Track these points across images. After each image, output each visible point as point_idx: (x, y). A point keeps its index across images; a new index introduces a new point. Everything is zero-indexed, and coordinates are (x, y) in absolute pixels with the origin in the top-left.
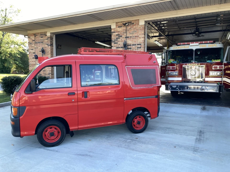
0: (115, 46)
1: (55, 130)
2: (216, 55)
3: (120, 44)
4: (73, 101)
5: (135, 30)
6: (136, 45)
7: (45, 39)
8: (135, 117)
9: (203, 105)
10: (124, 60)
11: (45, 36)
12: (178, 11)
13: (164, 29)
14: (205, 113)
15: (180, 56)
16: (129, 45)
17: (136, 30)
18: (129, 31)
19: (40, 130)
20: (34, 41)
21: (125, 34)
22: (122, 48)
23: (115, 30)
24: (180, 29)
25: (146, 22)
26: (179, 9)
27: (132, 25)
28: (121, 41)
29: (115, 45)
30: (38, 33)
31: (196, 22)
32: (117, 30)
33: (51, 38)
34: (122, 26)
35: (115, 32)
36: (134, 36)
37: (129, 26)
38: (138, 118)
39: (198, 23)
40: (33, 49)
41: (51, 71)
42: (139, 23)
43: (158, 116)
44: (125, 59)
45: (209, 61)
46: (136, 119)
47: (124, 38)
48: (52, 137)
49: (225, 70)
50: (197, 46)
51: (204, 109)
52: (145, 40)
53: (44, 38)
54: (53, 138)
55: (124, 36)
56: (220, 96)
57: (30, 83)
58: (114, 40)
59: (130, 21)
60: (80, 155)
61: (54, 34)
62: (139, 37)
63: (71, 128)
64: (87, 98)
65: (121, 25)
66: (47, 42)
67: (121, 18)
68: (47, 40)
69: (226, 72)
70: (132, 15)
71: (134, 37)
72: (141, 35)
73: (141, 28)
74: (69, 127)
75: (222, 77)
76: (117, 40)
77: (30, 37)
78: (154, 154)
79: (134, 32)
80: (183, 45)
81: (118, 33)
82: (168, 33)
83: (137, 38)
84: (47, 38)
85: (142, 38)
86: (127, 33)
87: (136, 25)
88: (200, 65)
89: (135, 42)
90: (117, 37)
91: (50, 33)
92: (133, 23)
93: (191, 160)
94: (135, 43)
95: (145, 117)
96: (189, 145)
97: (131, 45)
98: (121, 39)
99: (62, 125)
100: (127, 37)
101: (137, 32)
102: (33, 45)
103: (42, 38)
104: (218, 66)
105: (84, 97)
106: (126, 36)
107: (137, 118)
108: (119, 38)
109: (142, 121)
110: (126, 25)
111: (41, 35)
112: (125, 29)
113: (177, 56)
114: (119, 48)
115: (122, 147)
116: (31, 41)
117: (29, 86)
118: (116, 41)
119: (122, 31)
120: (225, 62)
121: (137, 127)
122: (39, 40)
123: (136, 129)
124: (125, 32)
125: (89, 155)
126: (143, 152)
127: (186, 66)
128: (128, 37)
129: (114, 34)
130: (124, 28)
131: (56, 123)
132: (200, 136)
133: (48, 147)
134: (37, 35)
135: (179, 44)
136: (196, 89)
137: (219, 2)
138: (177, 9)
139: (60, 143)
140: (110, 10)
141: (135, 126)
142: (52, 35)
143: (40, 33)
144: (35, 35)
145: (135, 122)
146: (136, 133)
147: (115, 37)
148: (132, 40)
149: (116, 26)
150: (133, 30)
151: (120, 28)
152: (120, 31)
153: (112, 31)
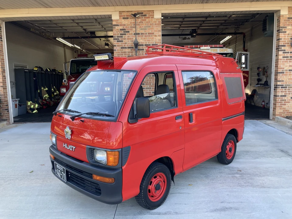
0: (118, 46)
3: (126, 43)
4: (180, 128)
6: (150, 45)
12: (205, 5)
16: (141, 45)
17: (149, 25)
18: (139, 25)
21: (134, 29)
22: (130, 49)
25: (162, 14)
27: (144, 18)
28: (128, 39)
29: (119, 44)
32: (121, 23)
34: (129, 17)
35: (117, 25)
36: (147, 32)
37: (140, 18)
41: (3, 83)
42: (153, 15)
46: (228, 145)
47: (132, 34)
50: (208, 50)
55: (132, 32)
58: (117, 36)
59: (140, 12)
61: (3, 21)
62: (155, 34)
67: (128, 6)
71: (147, 35)
72: (157, 32)
73: (157, 23)
76: (122, 37)
79: (147, 27)
81: (123, 27)
85: (159, 36)
86: (137, 28)
87: (150, 18)
89: (148, 41)
90: (122, 32)
92: (146, 15)
94: (149, 43)
97: (143, 45)
98: (127, 36)
101: (151, 27)
106: (135, 33)
108: (125, 34)
109: (232, 147)
110: (137, 16)
112: (133, 21)
114: (126, 48)
118: (120, 38)
119: (129, 25)
124: (133, 26)
128: (139, 34)
129: (116, 27)
130: (131, 21)
147: (118, 33)
148: (145, 38)
149: (120, 16)
150: (146, 24)
151: (126, 20)
152: (126, 25)
153: (114, 23)
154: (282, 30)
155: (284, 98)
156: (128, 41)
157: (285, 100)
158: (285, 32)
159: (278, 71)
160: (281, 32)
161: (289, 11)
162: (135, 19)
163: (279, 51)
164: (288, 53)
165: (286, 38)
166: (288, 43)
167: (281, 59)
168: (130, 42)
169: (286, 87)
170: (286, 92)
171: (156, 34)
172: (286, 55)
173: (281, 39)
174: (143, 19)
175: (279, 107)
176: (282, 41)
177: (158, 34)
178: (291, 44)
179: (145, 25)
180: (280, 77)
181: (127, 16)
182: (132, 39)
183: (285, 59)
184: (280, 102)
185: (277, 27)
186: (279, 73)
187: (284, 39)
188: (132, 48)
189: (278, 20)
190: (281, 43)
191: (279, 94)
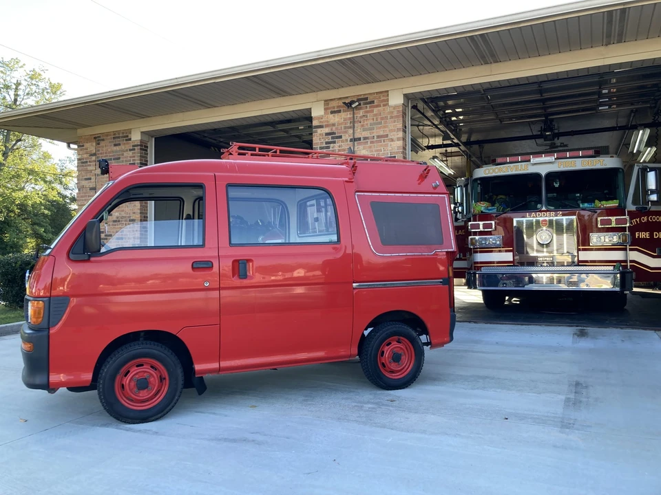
1: (151, 372)
2: (605, 192)
4: (207, 284)
7: (127, 150)
8: (385, 341)
9: (577, 326)
10: (351, 176)
11: (126, 140)
12: (494, 65)
13: (455, 124)
14: (584, 343)
15: (506, 195)
17: (379, 120)
18: (360, 122)
19: (107, 370)
20: (95, 154)
21: (351, 131)
23: (324, 120)
24: (501, 122)
25: (405, 96)
26: (496, 62)
27: (370, 107)
28: (339, 150)
30: (107, 134)
31: (544, 101)
32: (328, 122)
33: (143, 147)
34: (342, 109)
35: (321, 127)
36: (375, 134)
37: (361, 109)
38: (395, 344)
39: (549, 103)
40: (90, 179)
42: (388, 100)
43: (451, 339)
44: (354, 173)
45: (586, 205)
46: (388, 345)
47: (347, 140)
48: (141, 392)
49: (633, 230)
50: (551, 165)
51: (582, 334)
52: (406, 145)
53: (123, 147)
54: (144, 394)
55: (347, 136)
56: (626, 307)
57: (85, 229)
58: (320, 147)
59: (362, 97)
60: (226, 440)
61: (152, 137)
62: (390, 137)
63: (197, 367)
64: (246, 278)
65: (338, 107)
66: (130, 157)
67: (340, 89)
68: (131, 153)
69: (637, 235)
70: (369, 79)
71: (375, 139)
72: (395, 133)
73: (395, 114)
74: (192, 363)
75: (625, 249)
76: (328, 147)
77: (83, 146)
78: (447, 434)
79: (375, 124)
80: (510, 163)
81: (332, 130)
82: (469, 138)
83: (384, 141)
84: (132, 148)
85: (398, 139)
86: (356, 129)
87: (380, 106)
88: (563, 215)
89: (377, 151)
90: (329, 139)
91: (142, 132)
92: (373, 102)
93: (555, 446)
95: (414, 342)
96: (546, 414)
98: (338, 144)
99: (172, 359)
100: (354, 140)
101: (383, 125)
102: (90, 165)
103: (117, 148)
104: (613, 219)
105: (239, 276)
106: (352, 137)
107: (390, 343)
108: (334, 142)
109: (404, 353)
110: (353, 106)
111: (114, 138)
112: (349, 116)
113: (497, 196)
115: (348, 421)
116: (85, 156)
117: (83, 237)
118: (325, 150)
119: (341, 124)
120: (631, 207)
121: (392, 372)
122: (110, 152)
123: (388, 375)
124: (349, 125)
125: (253, 441)
126: (413, 431)
127: (524, 219)
128: (360, 139)
129: (319, 130)
130: (346, 115)
131: (155, 349)
132: (577, 395)
133: (130, 423)
134: (103, 140)
135: (499, 160)
136: (555, 283)
137: (605, 40)
138: (492, 61)
139: (165, 411)
140: (309, 64)
141: (387, 368)
142: (146, 138)
143: (112, 133)
144: (98, 139)
145: (386, 355)
146: (388, 390)
147: (322, 140)
148: (370, 147)
149: (325, 109)
150: (373, 119)
151: (336, 115)
152: (336, 124)
153: (315, 123)
162: (353, 111)
171: (393, 137)
174: (368, 109)
177: (396, 137)
179: (372, 121)
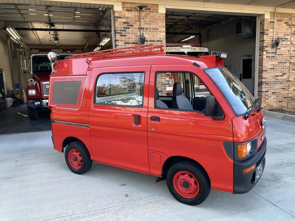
0: (121, 41)
3: (130, 38)
5: (152, 19)
6: (154, 41)
18: (144, 19)
21: (138, 23)
23: (122, 14)
25: (167, 9)
27: (149, 12)
28: (132, 33)
29: (122, 38)
32: (124, 15)
34: (133, 9)
35: (120, 18)
36: (152, 27)
37: (144, 11)
42: (158, 10)
47: (136, 28)
50: (188, 49)
55: (136, 26)
58: (120, 30)
59: (144, 5)
62: (159, 30)
71: (152, 30)
72: (162, 28)
73: (162, 18)
76: (125, 31)
79: (151, 21)
81: (127, 21)
83: (156, 32)
85: (163, 32)
86: (141, 22)
87: (154, 12)
89: (153, 36)
90: (126, 25)
92: (150, 9)
94: (153, 38)
97: (147, 41)
98: (131, 30)
101: (155, 22)
106: (139, 27)
108: (129, 28)
112: (137, 14)
114: (130, 43)
118: (123, 32)
119: (133, 18)
124: (137, 19)
128: (143, 28)
129: (119, 20)
130: (135, 13)
147: (121, 26)
148: (149, 34)
149: (123, 8)
150: (151, 19)
151: (129, 12)
152: (130, 18)
153: (116, 15)
154: (265, 32)
155: (267, 93)
156: (132, 36)
157: (268, 95)
158: (268, 34)
159: (262, 69)
160: (265, 34)
161: (271, 16)
162: (139, 12)
163: (263, 51)
164: (270, 53)
165: (269, 40)
166: (270, 45)
167: (265, 59)
168: (134, 37)
169: (268, 84)
170: (268, 88)
171: (161, 30)
172: (269, 55)
173: (265, 41)
174: (147, 13)
175: (264, 101)
176: (266, 43)
178: (272, 45)
179: (149, 20)
180: (264, 75)
181: (130, 8)
182: (136, 34)
183: (268, 58)
184: (264, 97)
185: (260, 29)
186: (264, 71)
187: (267, 40)
188: (137, 43)
189: (261, 23)
190: (265, 45)
191: (264, 90)
